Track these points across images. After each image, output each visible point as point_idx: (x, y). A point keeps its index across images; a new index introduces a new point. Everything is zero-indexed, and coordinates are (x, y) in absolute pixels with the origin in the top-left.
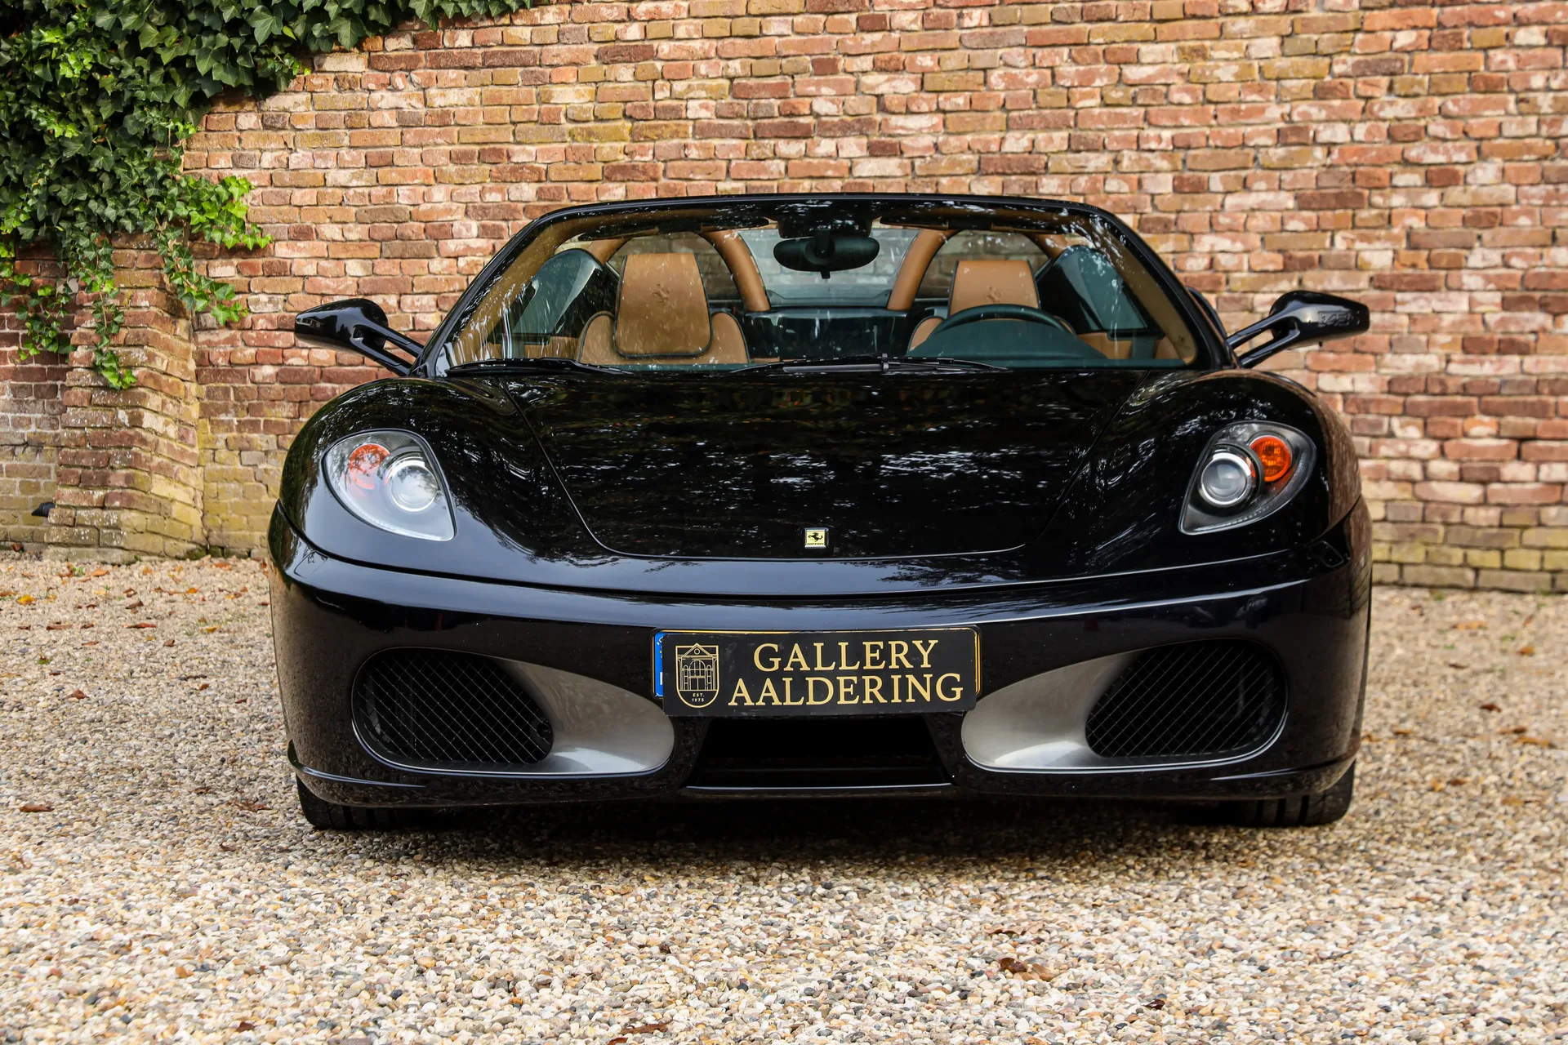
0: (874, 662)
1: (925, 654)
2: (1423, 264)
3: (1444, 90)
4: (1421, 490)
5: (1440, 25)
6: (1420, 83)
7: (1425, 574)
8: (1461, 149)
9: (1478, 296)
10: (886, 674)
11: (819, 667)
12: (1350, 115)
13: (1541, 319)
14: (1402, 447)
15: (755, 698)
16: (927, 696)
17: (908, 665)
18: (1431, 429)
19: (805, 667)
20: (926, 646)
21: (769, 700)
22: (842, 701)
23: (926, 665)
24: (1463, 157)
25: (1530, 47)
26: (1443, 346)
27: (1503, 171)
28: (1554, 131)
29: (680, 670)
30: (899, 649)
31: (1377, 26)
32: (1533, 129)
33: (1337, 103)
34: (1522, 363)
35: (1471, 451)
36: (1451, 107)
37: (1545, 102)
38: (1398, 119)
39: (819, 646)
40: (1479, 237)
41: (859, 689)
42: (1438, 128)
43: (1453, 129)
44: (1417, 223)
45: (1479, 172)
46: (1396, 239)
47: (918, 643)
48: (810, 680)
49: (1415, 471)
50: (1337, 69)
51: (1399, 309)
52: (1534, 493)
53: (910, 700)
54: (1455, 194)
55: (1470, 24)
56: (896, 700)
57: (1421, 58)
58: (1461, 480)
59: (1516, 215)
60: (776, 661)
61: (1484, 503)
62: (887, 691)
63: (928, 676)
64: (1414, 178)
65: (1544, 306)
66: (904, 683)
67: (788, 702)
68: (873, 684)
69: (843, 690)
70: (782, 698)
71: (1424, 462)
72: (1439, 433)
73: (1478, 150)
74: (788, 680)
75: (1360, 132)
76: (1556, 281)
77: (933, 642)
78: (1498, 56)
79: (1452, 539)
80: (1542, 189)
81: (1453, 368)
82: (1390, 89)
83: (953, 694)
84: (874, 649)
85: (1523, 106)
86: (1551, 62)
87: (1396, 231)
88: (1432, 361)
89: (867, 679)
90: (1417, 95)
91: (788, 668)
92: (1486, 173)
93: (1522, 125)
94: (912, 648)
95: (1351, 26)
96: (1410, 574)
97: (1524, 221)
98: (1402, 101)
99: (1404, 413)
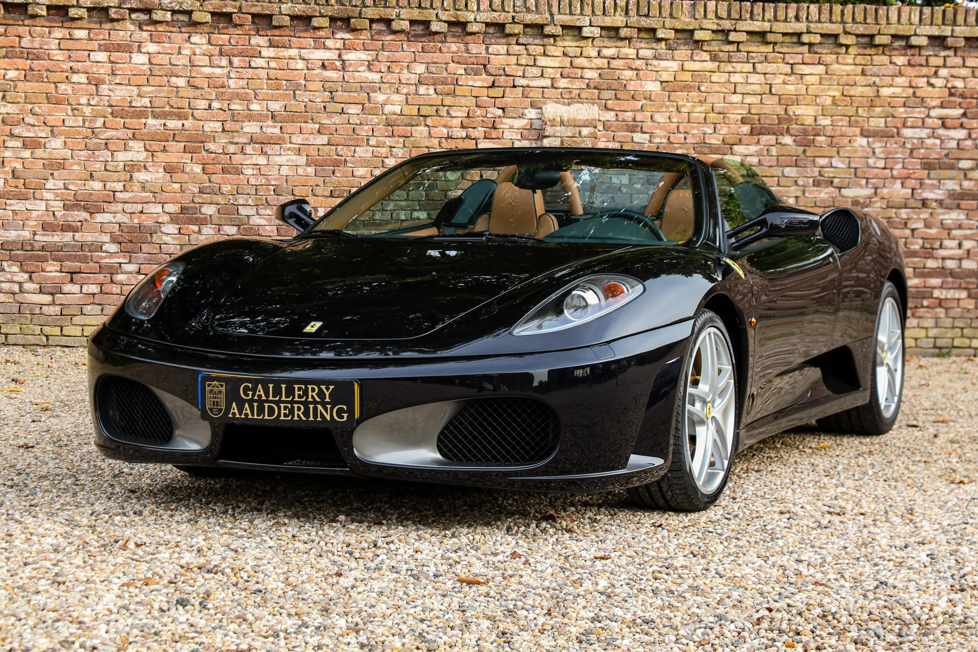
0: (300, 397)
1: (327, 394)
2: (21, 186)
3: (34, 101)
4: (18, 297)
5: (31, 69)
6: (21, 97)
7: (20, 339)
8: (43, 130)
9: (51, 203)
10: (306, 404)
11: (271, 398)
13: (84, 215)
14: (9, 276)
15: (240, 414)
16: (328, 418)
17: (318, 400)
18: (25, 267)
19: (264, 398)
20: (328, 389)
21: (246, 415)
22: (282, 418)
23: (327, 400)
24: (44, 135)
25: (79, 83)
26: (32, 227)
27: (65, 142)
28: (92, 125)
29: (208, 395)
30: (313, 390)
32: (81, 124)
34: (74, 236)
35: (46, 278)
36: (38, 111)
37: (87, 111)
38: (8, 114)
39: (271, 386)
40: (52, 174)
41: (292, 411)
42: (30, 119)
43: (38, 120)
44: (19, 166)
45: (53, 143)
46: (6, 172)
47: (323, 387)
48: (266, 405)
49: (16, 288)
51: (8, 208)
52: (80, 299)
53: (319, 419)
54: (39, 153)
55: (47, 70)
56: (311, 419)
57: (20, 84)
58: (41, 292)
59: (72, 165)
60: (250, 393)
61: (53, 303)
62: (306, 413)
63: (329, 406)
64: (18, 144)
65: (86, 209)
66: (315, 409)
67: (255, 417)
68: (299, 409)
69: (283, 412)
70: (253, 415)
71: (20, 284)
72: (29, 270)
73: (52, 131)
74: (255, 404)
76: (93, 197)
77: (332, 387)
78: (62, 87)
79: (35, 322)
80: (85, 153)
81: (37, 238)
83: (343, 417)
84: (299, 389)
85: (76, 112)
86: (91, 92)
87: (6, 169)
88: (26, 234)
89: (296, 406)
90: (19, 103)
91: (256, 398)
92: (57, 143)
93: (75, 121)
94: (320, 390)
96: (11, 339)
97: (76, 167)
98: (10, 105)
99: (11, 259)
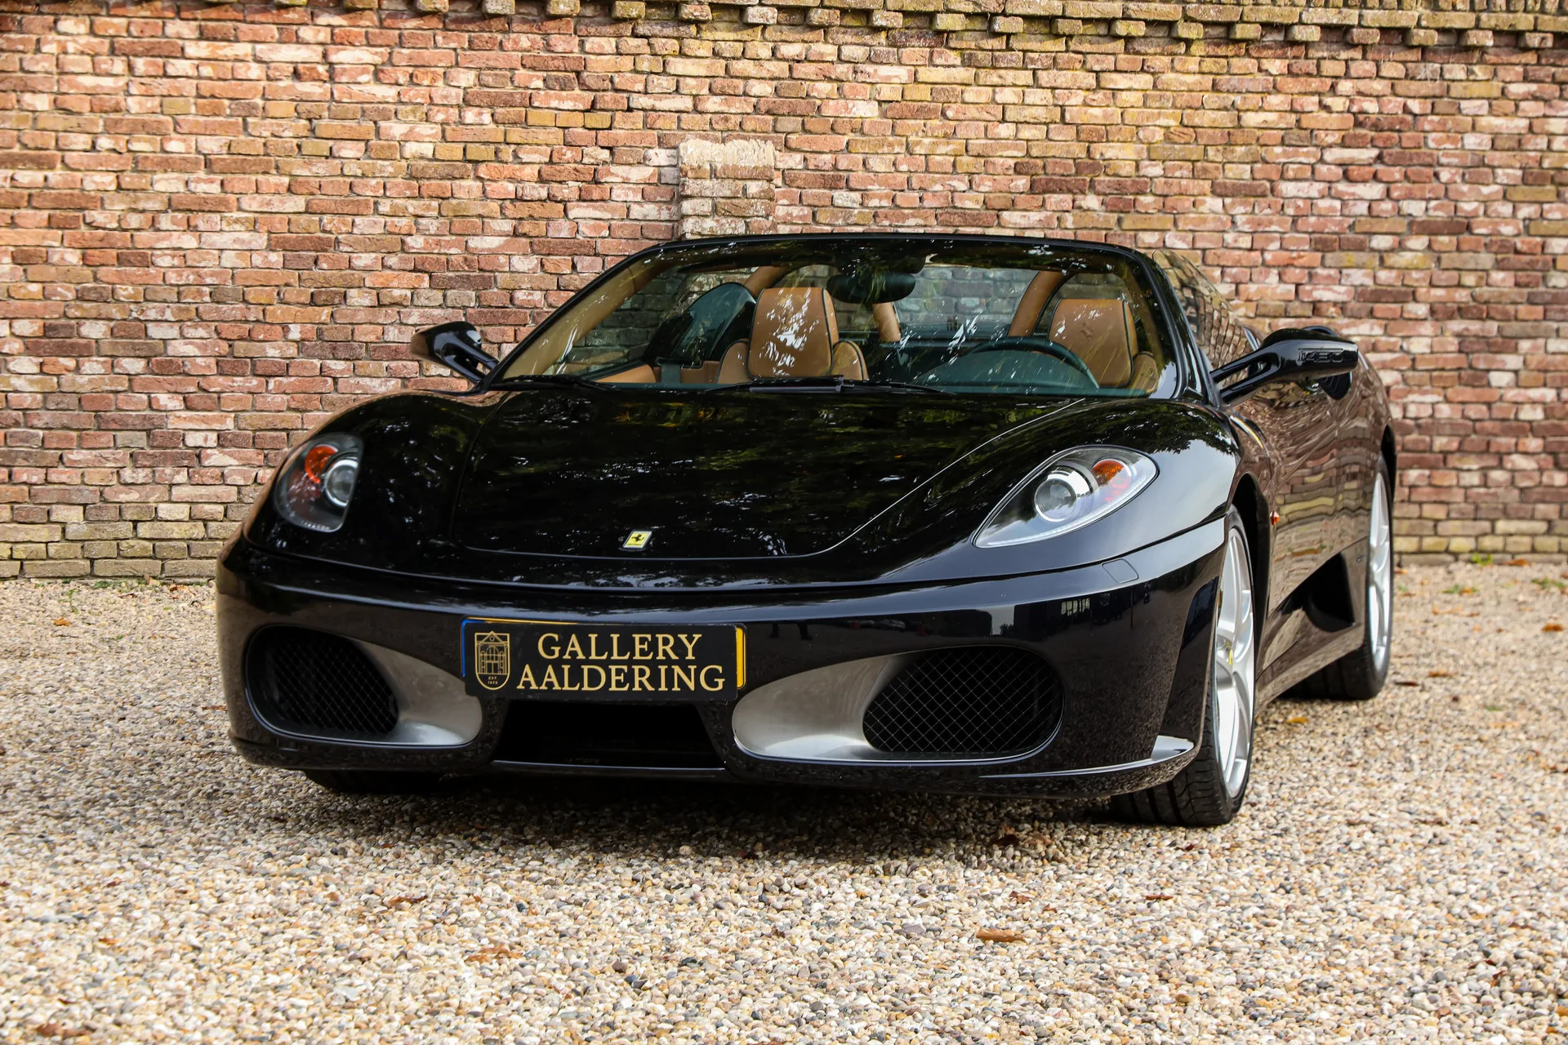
0: (643, 653)
1: (690, 647)
10: (654, 665)
11: (593, 656)
15: (539, 683)
17: (674, 657)
19: (581, 656)
20: (690, 640)
21: (550, 684)
22: (613, 688)
23: (690, 657)
29: (478, 654)
30: (666, 641)
39: (593, 637)
41: (629, 677)
47: (683, 637)
48: (586, 668)
53: (676, 688)
56: (663, 688)
60: (557, 649)
62: (654, 680)
63: (693, 668)
67: (566, 688)
68: (642, 673)
69: (614, 678)
70: (561, 684)
74: (566, 668)
77: (697, 637)
83: (716, 685)
84: (642, 641)
89: (636, 668)
91: (567, 657)
94: (678, 641)
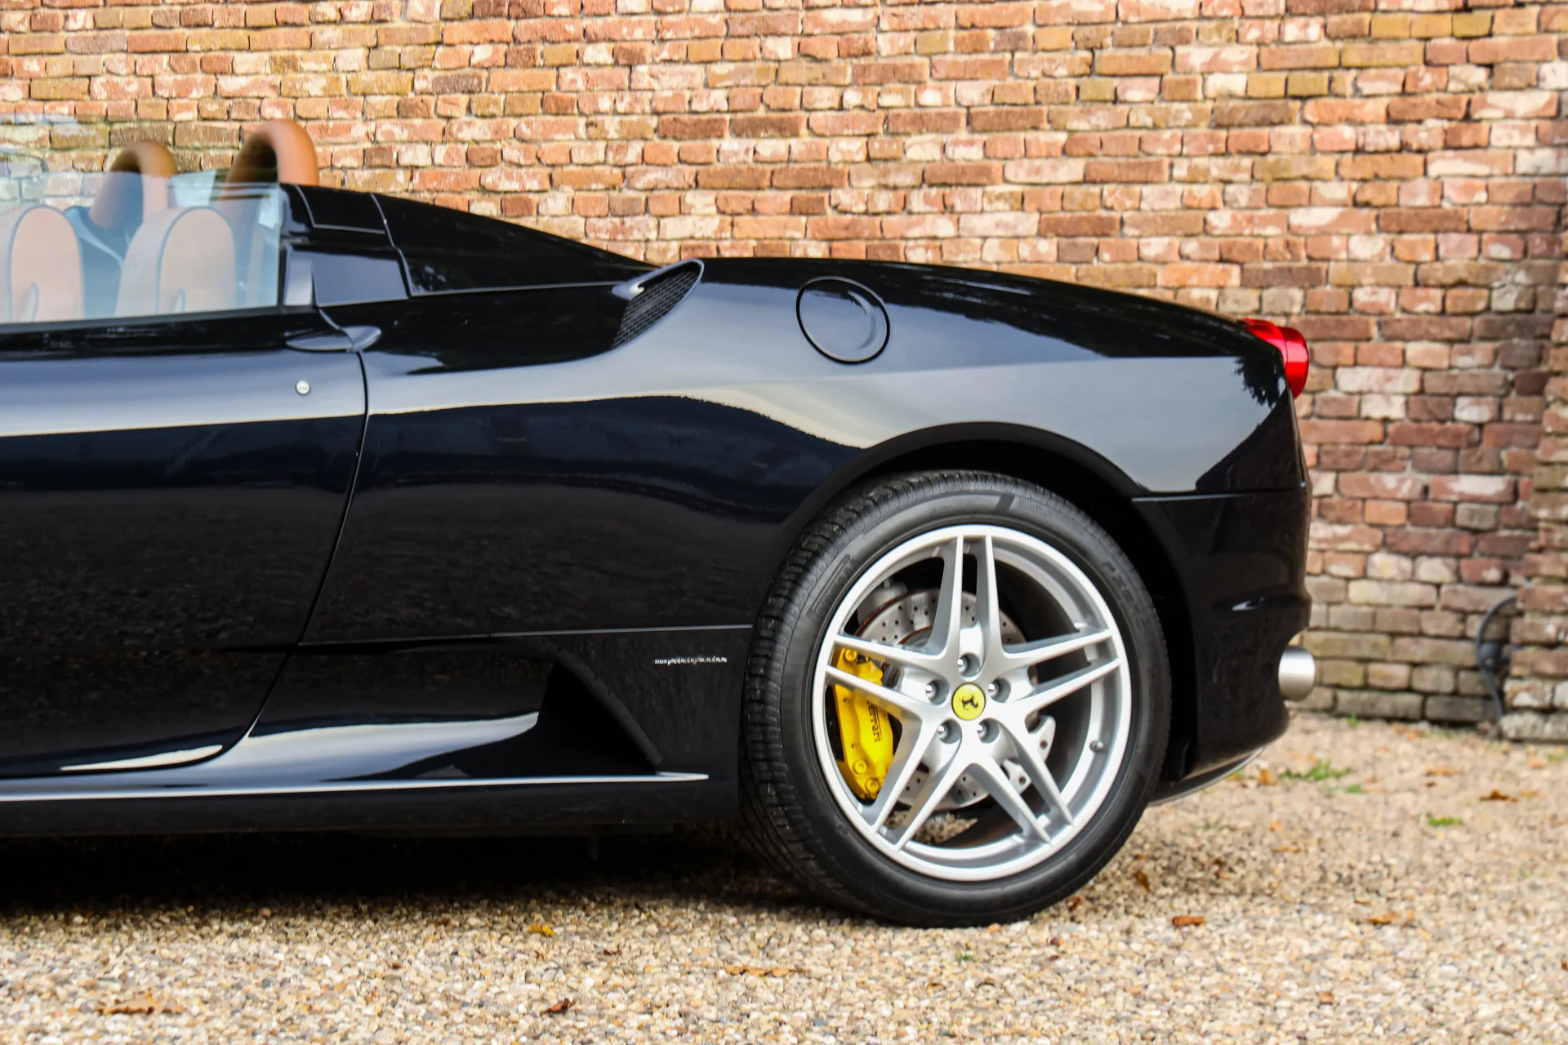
3: (518, 110)
5: (516, 40)
6: (496, 103)
8: (534, 175)
12: (431, 136)
24: (534, 185)
25: (599, 65)
27: (573, 200)
28: (621, 159)
31: (456, 40)
32: (601, 156)
33: (418, 122)
36: (526, 132)
37: (612, 126)
38: (476, 141)
42: (513, 152)
43: (526, 154)
45: (550, 201)
50: (419, 85)
55: (544, 40)
57: (498, 75)
64: (492, 206)
73: (551, 176)
75: (440, 153)
78: (568, 74)
80: (607, 222)
82: (469, 109)
85: (592, 129)
86: (617, 82)
90: (493, 116)
92: (559, 202)
93: (591, 150)
95: (432, 38)
98: (480, 122)
